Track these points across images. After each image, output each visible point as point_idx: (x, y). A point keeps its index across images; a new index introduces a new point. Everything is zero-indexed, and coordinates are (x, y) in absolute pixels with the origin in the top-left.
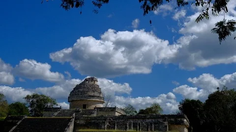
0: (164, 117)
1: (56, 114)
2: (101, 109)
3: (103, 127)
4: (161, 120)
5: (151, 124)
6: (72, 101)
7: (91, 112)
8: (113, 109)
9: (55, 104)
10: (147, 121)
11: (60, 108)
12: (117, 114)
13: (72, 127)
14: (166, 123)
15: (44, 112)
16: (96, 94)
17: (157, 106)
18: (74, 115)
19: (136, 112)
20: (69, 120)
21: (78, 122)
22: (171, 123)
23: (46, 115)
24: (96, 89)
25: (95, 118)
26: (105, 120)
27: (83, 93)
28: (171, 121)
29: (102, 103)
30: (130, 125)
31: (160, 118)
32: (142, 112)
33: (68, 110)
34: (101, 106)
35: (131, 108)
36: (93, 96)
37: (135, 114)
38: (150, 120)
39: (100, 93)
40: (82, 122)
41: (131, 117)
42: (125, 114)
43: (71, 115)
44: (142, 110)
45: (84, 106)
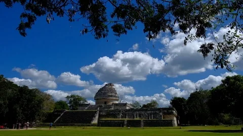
0: (159, 109)
1: (86, 108)
2: (116, 105)
3: (118, 117)
4: (157, 112)
5: (151, 114)
6: (97, 99)
7: (110, 107)
8: (125, 105)
9: (86, 101)
10: (148, 112)
11: (89, 104)
12: (127, 108)
13: (97, 117)
14: (161, 114)
15: (78, 107)
16: (113, 94)
17: (154, 102)
18: (99, 109)
19: (140, 106)
20: (96, 112)
21: (101, 114)
22: (164, 114)
23: (80, 109)
24: (114, 91)
25: (113, 111)
26: (120, 111)
27: (105, 94)
28: (164, 112)
29: (118, 100)
30: (136, 115)
31: (156, 110)
32: (144, 106)
33: (95, 106)
34: (117, 102)
35: (137, 103)
36: (111, 96)
37: (140, 107)
38: (150, 112)
39: (116, 93)
40: (104, 114)
41: (137, 110)
42: (133, 108)
43: (97, 109)
44: (145, 105)
45: (105, 103)
